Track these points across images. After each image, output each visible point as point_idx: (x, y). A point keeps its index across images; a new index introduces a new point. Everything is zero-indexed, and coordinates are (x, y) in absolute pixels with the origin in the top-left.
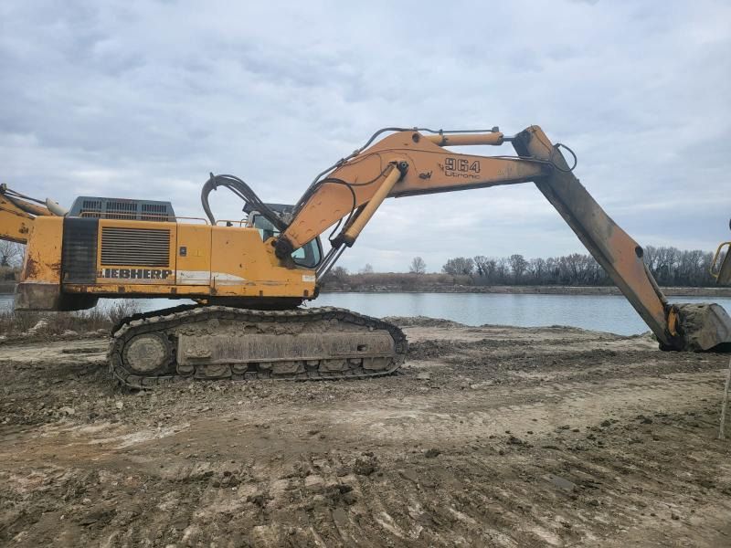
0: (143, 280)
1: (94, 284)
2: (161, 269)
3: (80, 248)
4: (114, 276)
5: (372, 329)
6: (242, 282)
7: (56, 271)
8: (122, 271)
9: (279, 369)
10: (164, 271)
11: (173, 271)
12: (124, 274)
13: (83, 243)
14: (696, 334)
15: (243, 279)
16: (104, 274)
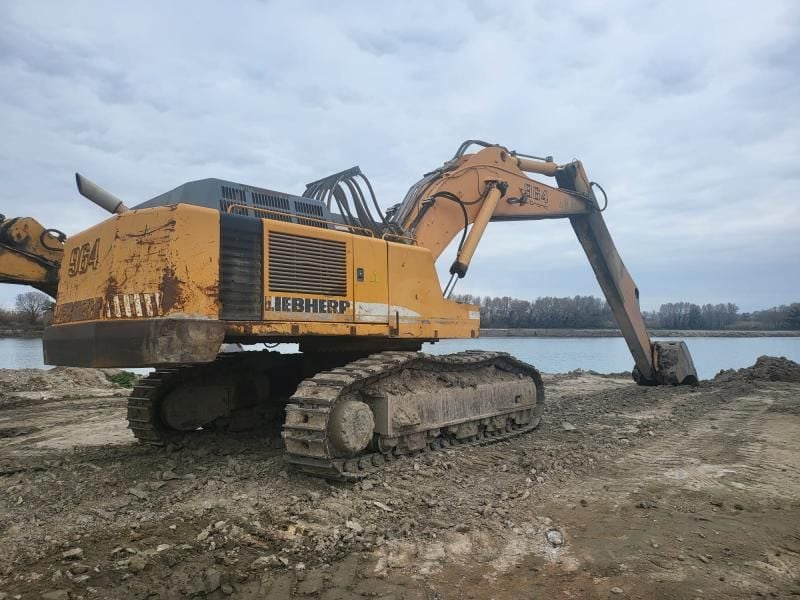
0: (319, 316)
1: (261, 321)
2: (338, 299)
3: (238, 262)
4: (285, 309)
5: (521, 376)
6: (417, 319)
7: (212, 299)
8: (294, 300)
9: (463, 434)
10: (342, 303)
11: (351, 303)
12: (298, 306)
13: (242, 254)
14: (672, 369)
15: (418, 315)
16: (273, 305)
